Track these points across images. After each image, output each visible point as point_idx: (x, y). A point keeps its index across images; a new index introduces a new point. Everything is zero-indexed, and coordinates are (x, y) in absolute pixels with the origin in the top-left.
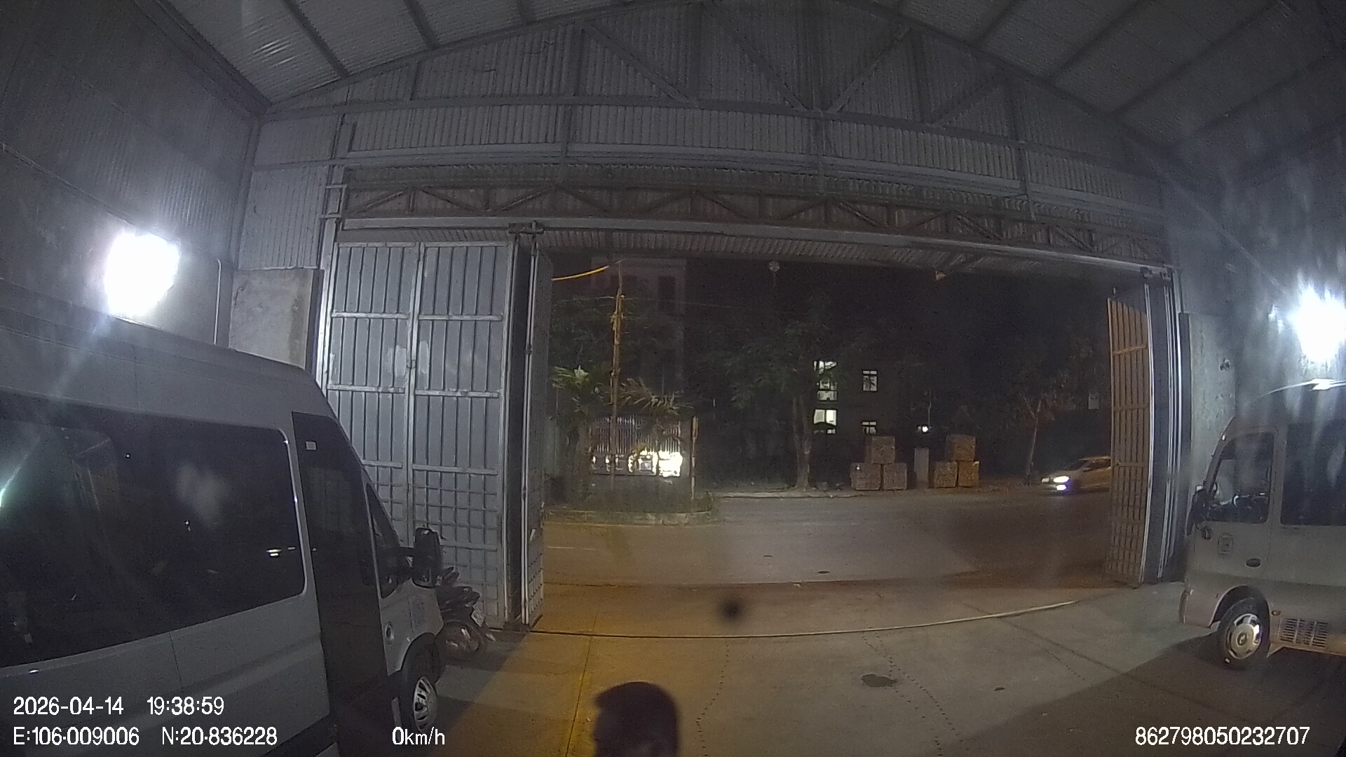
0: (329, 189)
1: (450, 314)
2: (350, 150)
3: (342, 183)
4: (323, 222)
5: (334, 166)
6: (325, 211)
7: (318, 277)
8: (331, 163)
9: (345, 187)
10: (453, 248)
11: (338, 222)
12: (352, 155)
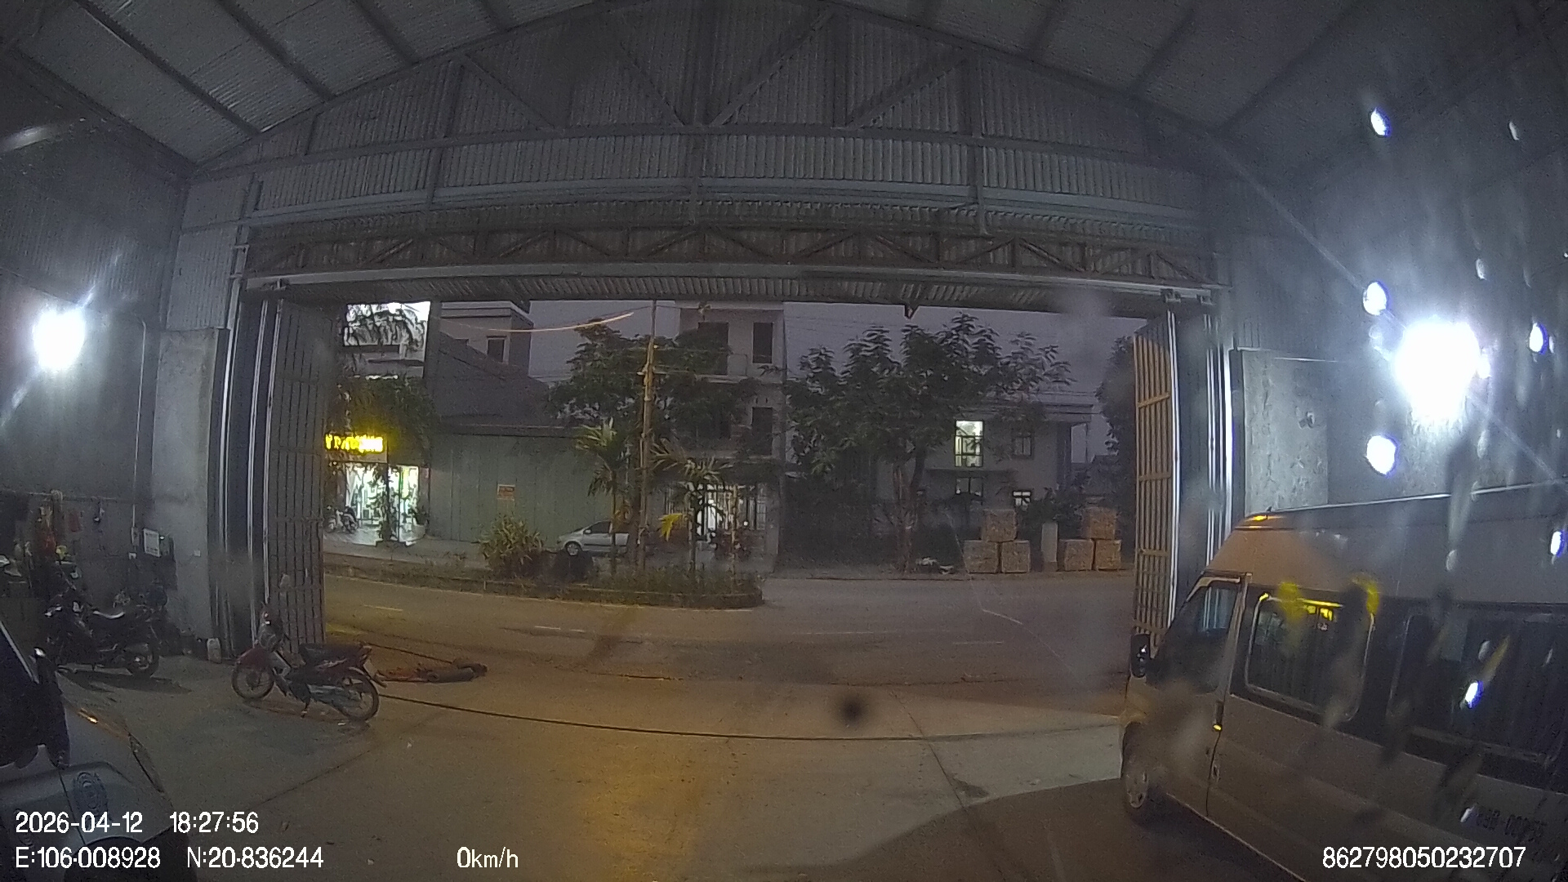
0: (237, 249)
2: (256, 209)
3: (247, 243)
5: (242, 226)
6: (231, 274)
7: (224, 333)
8: (242, 222)
9: (247, 247)
11: (242, 281)
12: (256, 214)
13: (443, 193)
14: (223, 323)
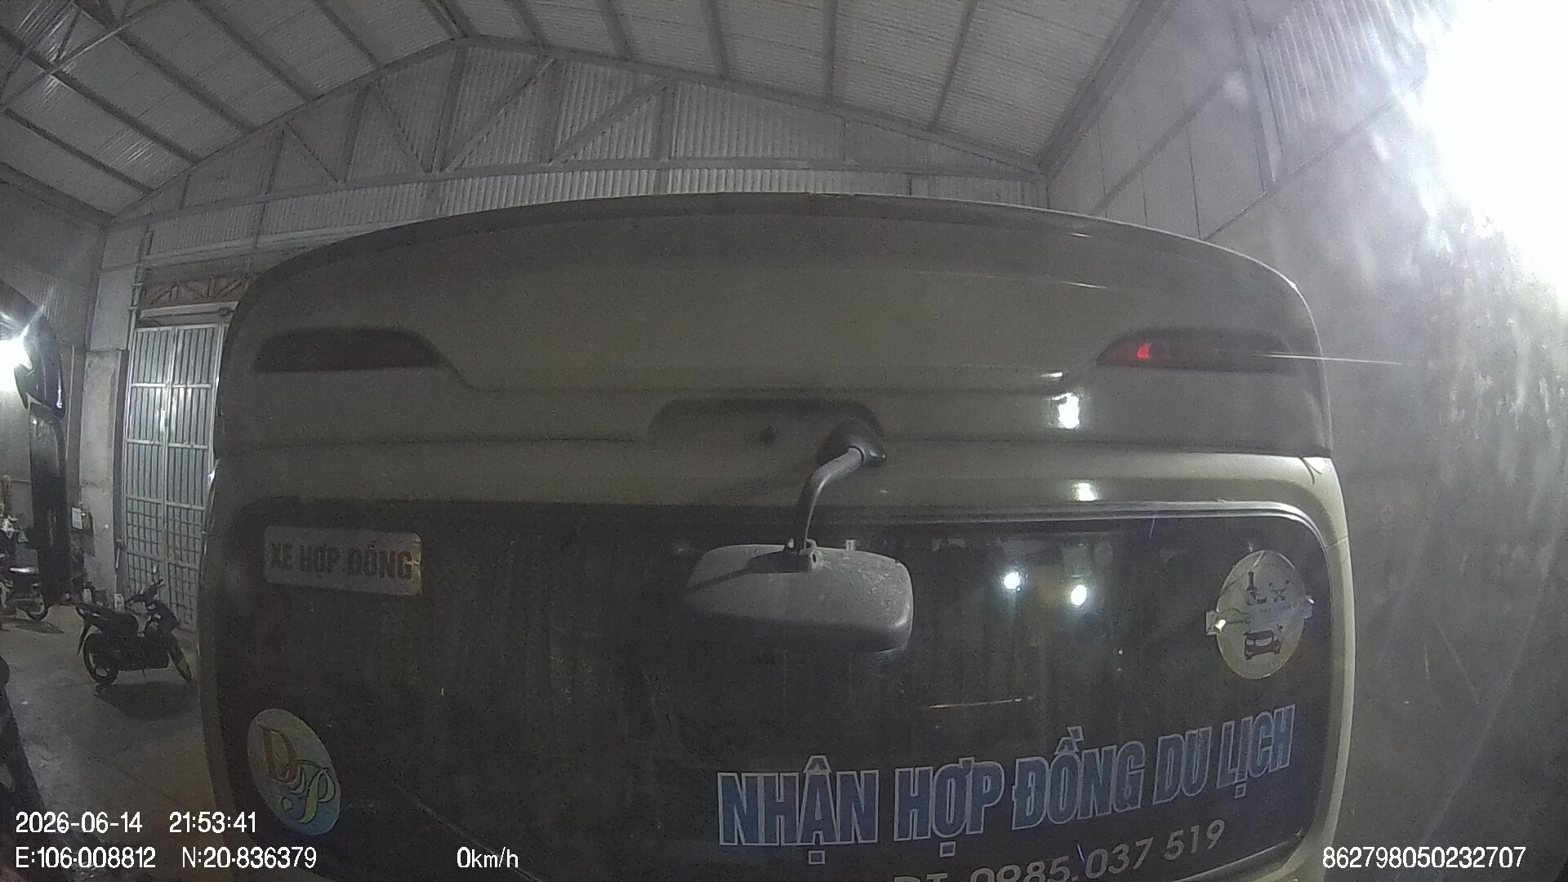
0: (136, 286)
1: (188, 382)
2: (148, 254)
3: (141, 282)
4: (131, 311)
5: (138, 267)
6: (132, 305)
7: (126, 354)
8: (139, 264)
9: (142, 284)
10: (192, 330)
11: (138, 313)
12: (149, 257)
13: (263, 239)
14: (125, 345)
